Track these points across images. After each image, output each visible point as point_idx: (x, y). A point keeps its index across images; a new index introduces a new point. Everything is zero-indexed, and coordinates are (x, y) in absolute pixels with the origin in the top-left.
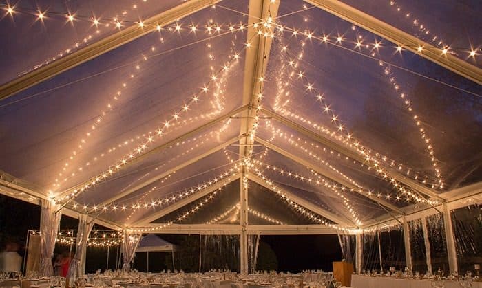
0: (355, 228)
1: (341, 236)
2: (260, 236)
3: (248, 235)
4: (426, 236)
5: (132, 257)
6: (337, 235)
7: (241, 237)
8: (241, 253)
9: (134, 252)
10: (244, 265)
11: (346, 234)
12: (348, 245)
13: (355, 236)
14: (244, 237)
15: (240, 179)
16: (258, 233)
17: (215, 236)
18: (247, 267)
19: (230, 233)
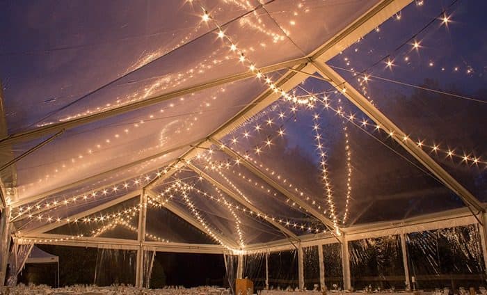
0: (239, 249)
1: (227, 256)
2: (157, 252)
3: (144, 251)
4: (321, 260)
5: (21, 269)
6: (223, 255)
7: (138, 252)
8: (137, 268)
9: (24, 264)
10: (139, 279)
11: (231, 254)
12: (232, 265)
13: (237, 256)
14: (141, 253)
15: (140, 196)
16: (154, 250)
17: (113, 250)
18: (142, 282)
19: (128, 248)
